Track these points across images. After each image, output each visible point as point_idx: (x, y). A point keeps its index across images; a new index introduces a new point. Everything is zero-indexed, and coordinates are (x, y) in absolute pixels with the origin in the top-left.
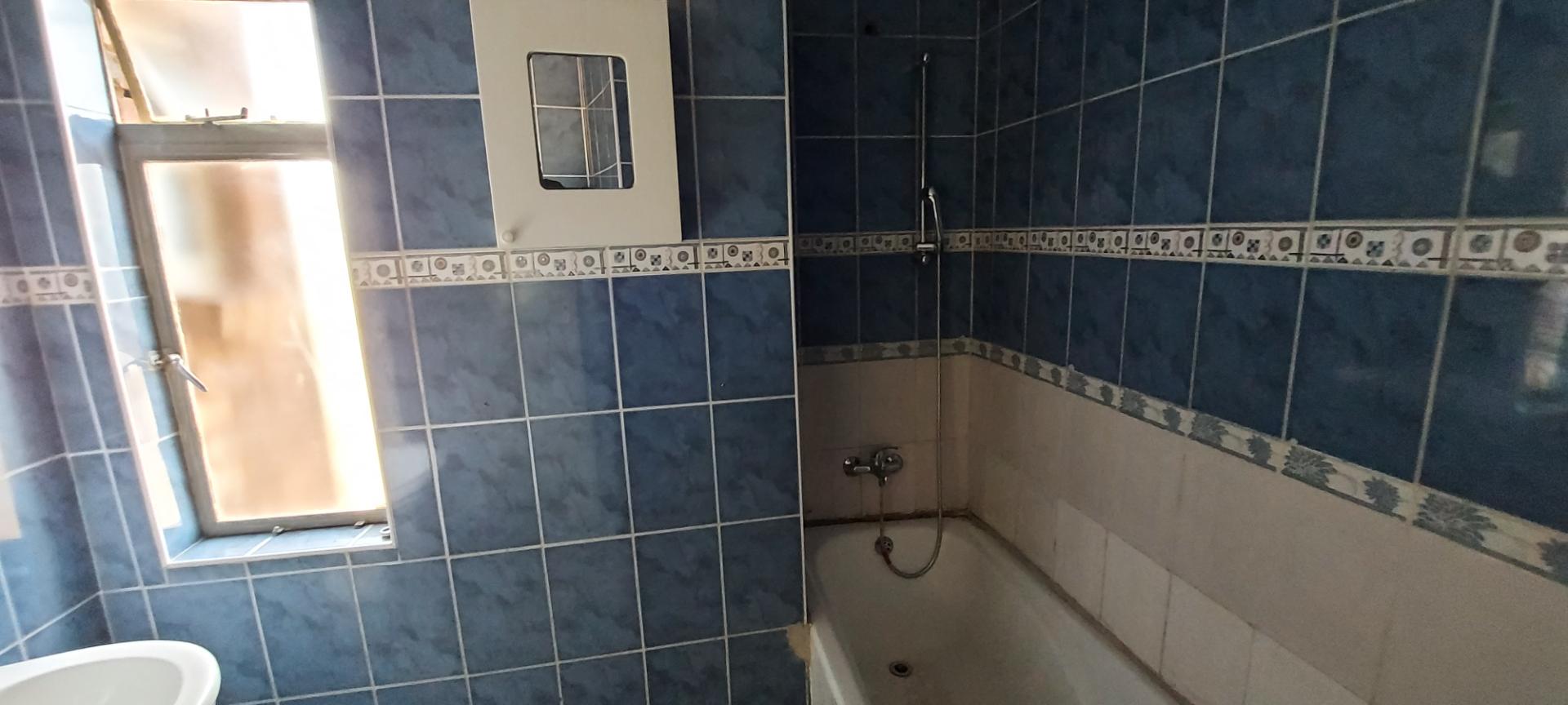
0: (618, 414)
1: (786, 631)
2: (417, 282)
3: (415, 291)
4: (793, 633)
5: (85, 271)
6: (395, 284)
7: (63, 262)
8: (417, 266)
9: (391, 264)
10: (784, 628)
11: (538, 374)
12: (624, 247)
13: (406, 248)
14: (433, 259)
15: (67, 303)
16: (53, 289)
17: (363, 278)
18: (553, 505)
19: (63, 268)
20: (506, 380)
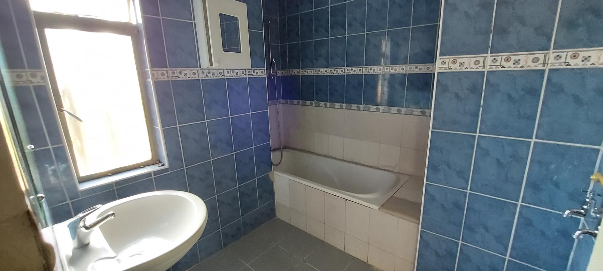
0: (229, 118)
1: (268, 174)
2: (173, 78)
3: (172, 81)
4: (270, 174)
5: (41, 72)
6: (166, 79)
7: (30, 67)
8: (173, 73)
9: (165, 72)
10: (268, 173)
11: (209, 107)
12: (230, 70)
13: (170, 67)
14: (178, 71)
15: (31, 85)
16: (24, 79)
17: (156, 77)
18: (214, 147)
19: (29, 70)
20: (200, 109)
